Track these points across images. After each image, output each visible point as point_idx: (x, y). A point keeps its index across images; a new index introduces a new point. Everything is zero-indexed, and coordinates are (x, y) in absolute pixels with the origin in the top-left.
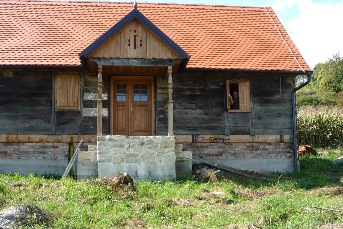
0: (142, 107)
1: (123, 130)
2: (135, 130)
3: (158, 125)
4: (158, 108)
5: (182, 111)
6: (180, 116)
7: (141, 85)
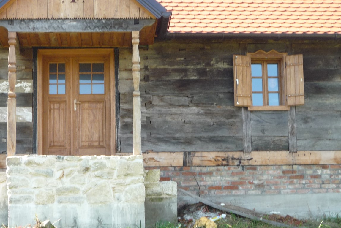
0: (95, 104)
1: (61, 146)
2: (83, 146)
3: (121, 135)
4: (121, 105)
5: (164, 110)
6: (161, 119)
7: (94, 64)
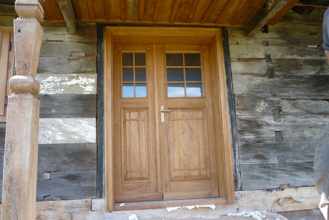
0: (191, 112)
1: (141, 178)
2: (176, 177)
3: (241, 162)
4: (237, 114)
5: (300, 120)
6: (296, 135)
7: (186, 55)
